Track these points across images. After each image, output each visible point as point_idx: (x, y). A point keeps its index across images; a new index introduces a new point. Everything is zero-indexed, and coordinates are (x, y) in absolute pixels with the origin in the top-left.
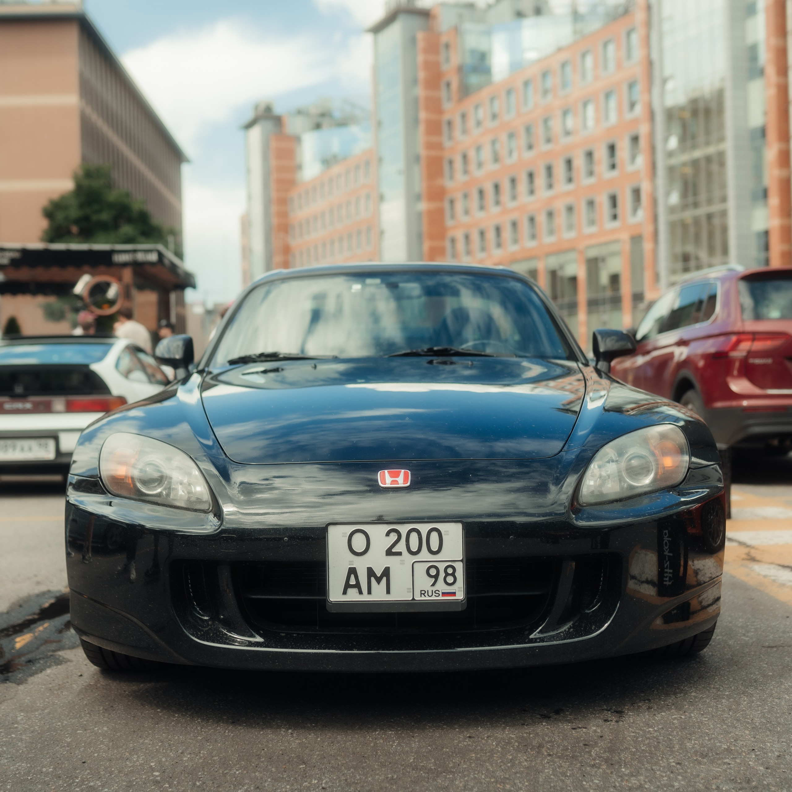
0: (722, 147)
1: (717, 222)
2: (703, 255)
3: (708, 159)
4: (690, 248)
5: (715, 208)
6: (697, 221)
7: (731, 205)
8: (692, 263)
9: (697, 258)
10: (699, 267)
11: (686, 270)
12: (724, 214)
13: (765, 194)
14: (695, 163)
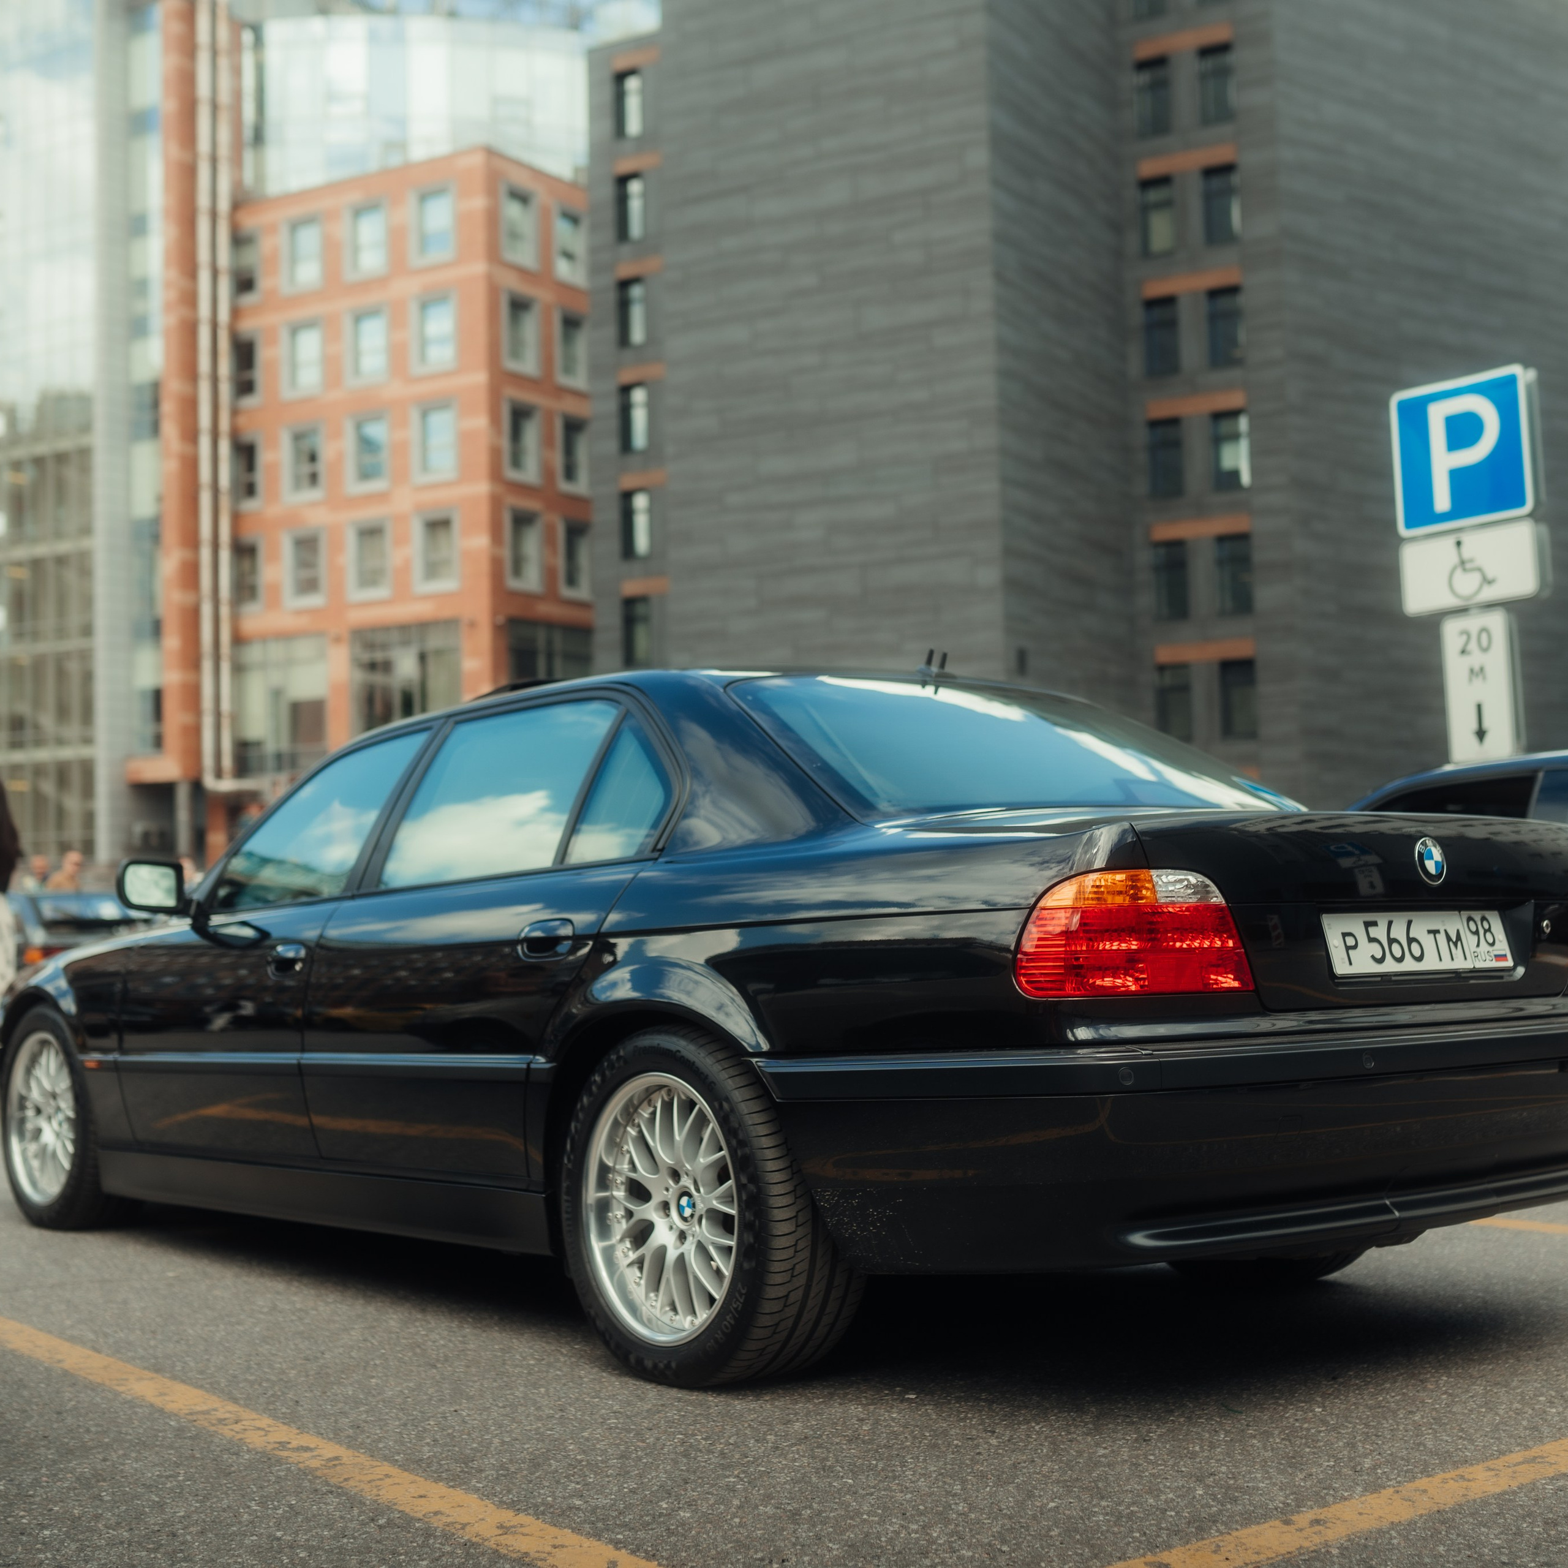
0: (85, 543)
1: (73, 667)
2: (48, 721)
3: (61, 561)
4: (24, 708)
5: (73, 644)
6: (38, 664)
7: (101, 641)
8: (28, 734)
9: (37, 727)
10: (39, 743)
11: (16, 745)
12: (86, 656)
13: (157, 629)
14: (36, 564)
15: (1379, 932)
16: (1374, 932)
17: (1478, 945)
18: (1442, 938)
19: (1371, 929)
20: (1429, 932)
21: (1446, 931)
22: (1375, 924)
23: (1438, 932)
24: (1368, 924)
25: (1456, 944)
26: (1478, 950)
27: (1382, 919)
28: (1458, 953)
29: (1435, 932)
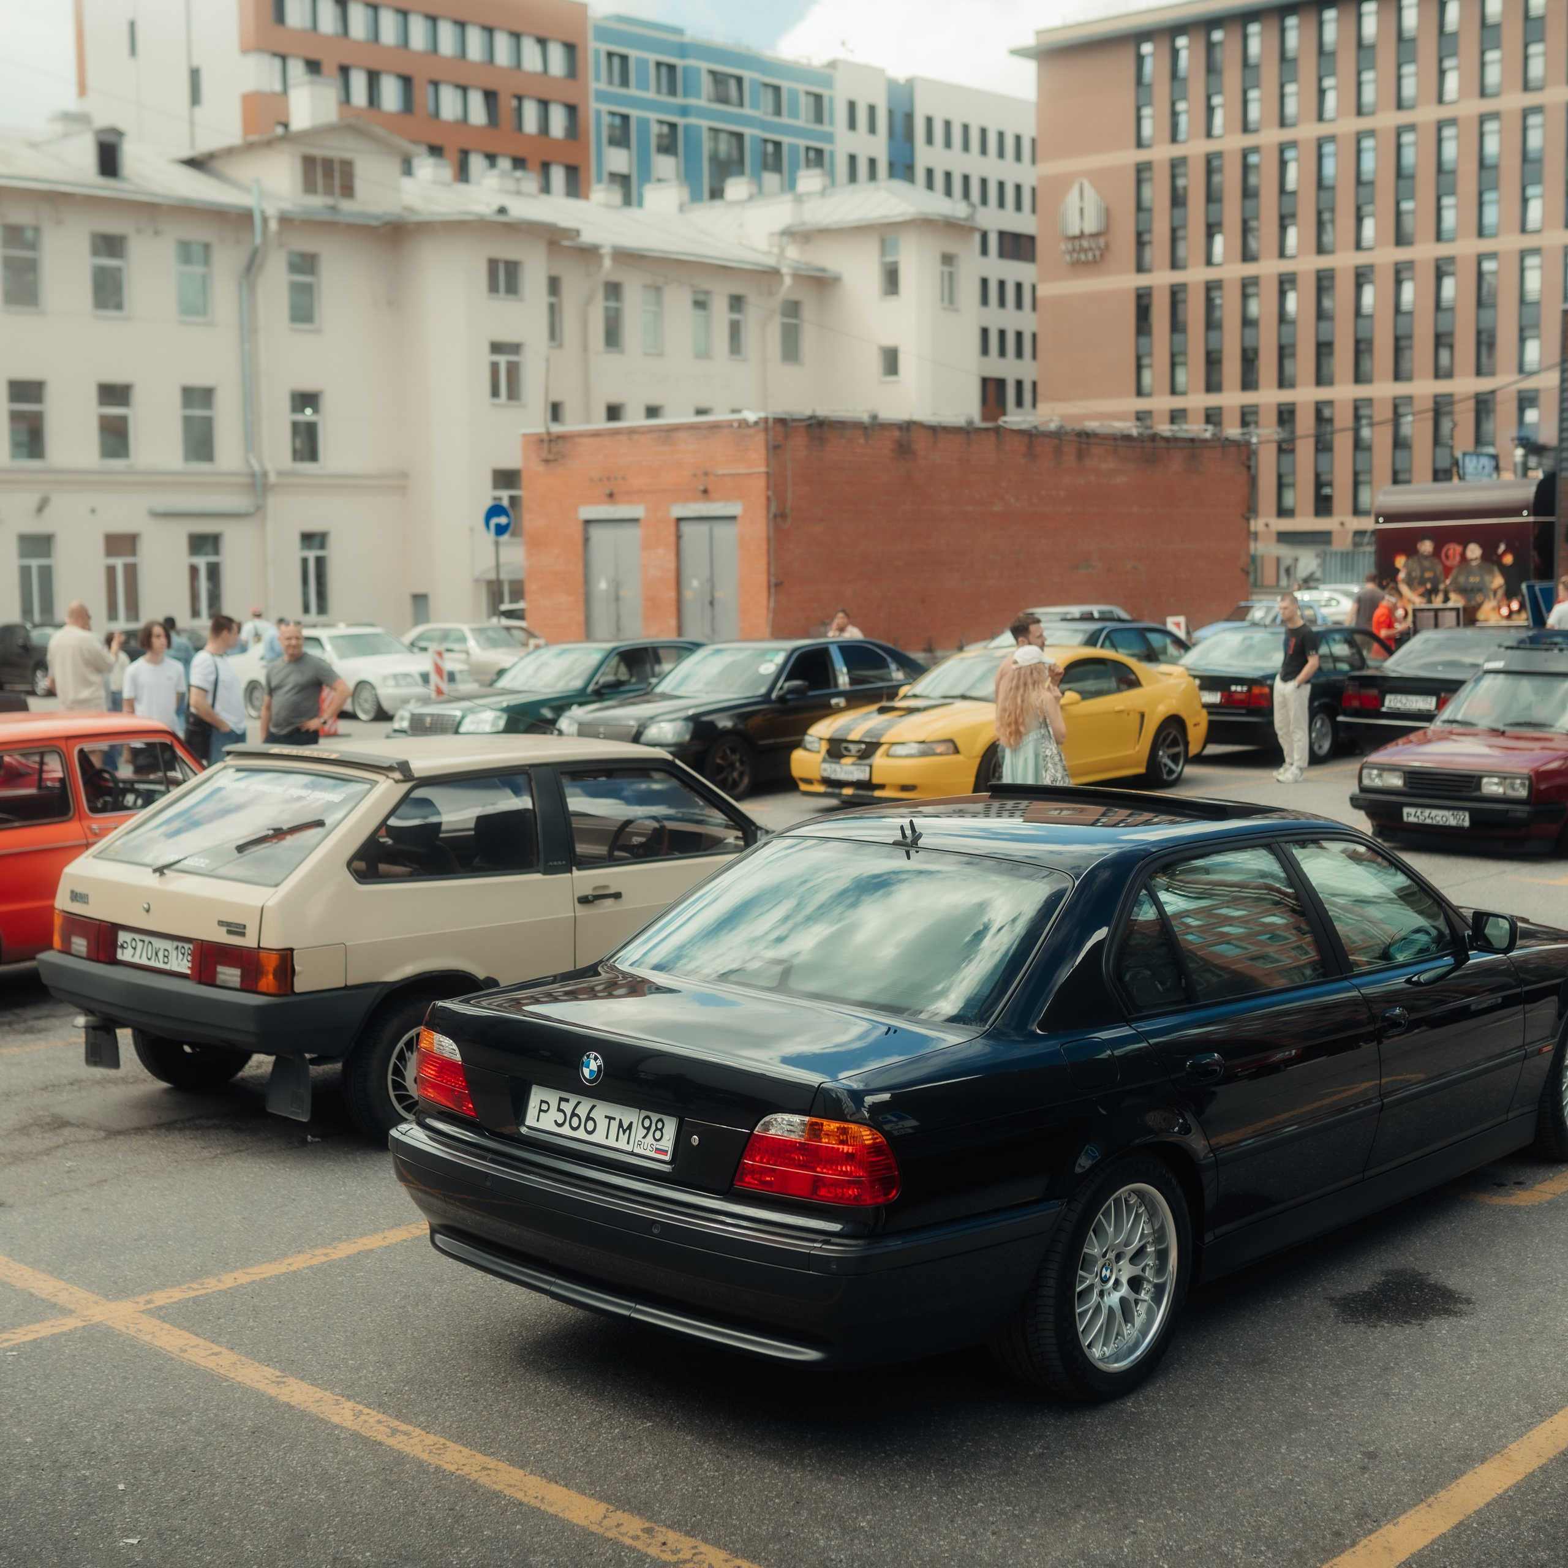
15: (568, 1108)
16: (563, 1105)
17: (644, 1137)
18: (614, 1125)
19: (562, 1103)
20: (606, 1117)
21: (620, 1120)
22: (567, 1100)
23: (614, 1119)
24: (561, 1099)
25: (624, 1132)
26: (643, 1140)
27: (574, 1099)
28: (623, 1138)
29: (610, 1118)
